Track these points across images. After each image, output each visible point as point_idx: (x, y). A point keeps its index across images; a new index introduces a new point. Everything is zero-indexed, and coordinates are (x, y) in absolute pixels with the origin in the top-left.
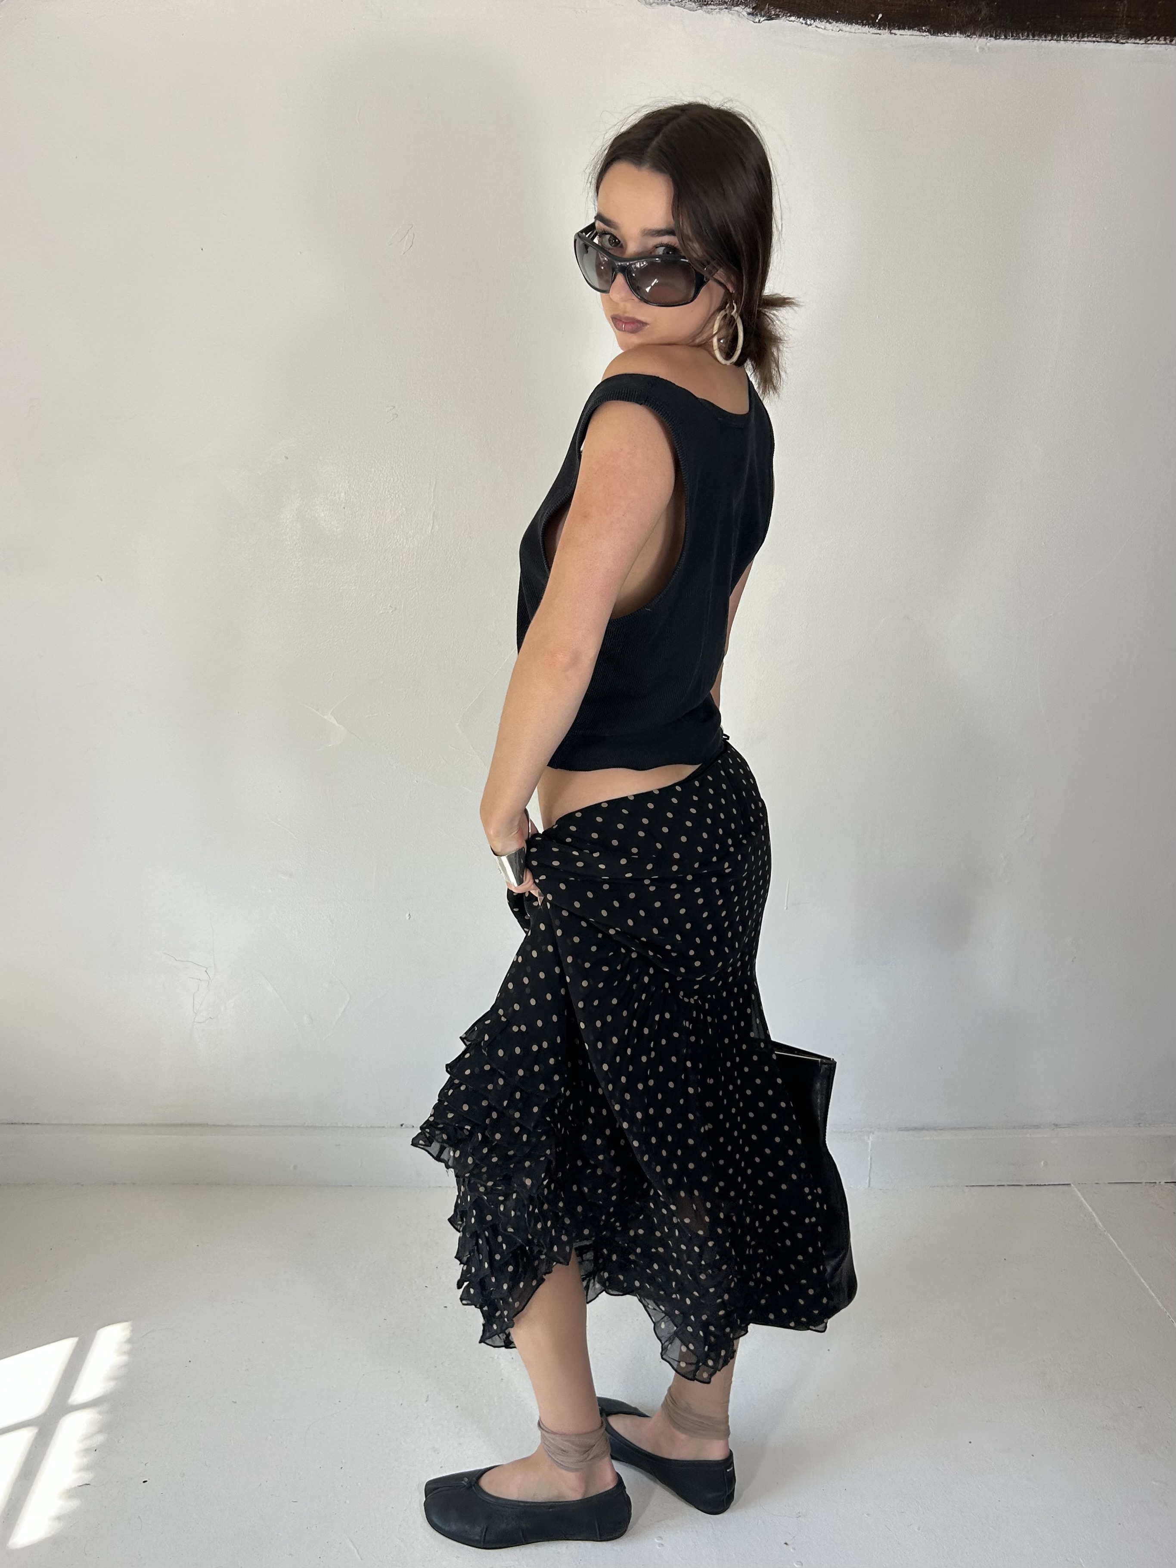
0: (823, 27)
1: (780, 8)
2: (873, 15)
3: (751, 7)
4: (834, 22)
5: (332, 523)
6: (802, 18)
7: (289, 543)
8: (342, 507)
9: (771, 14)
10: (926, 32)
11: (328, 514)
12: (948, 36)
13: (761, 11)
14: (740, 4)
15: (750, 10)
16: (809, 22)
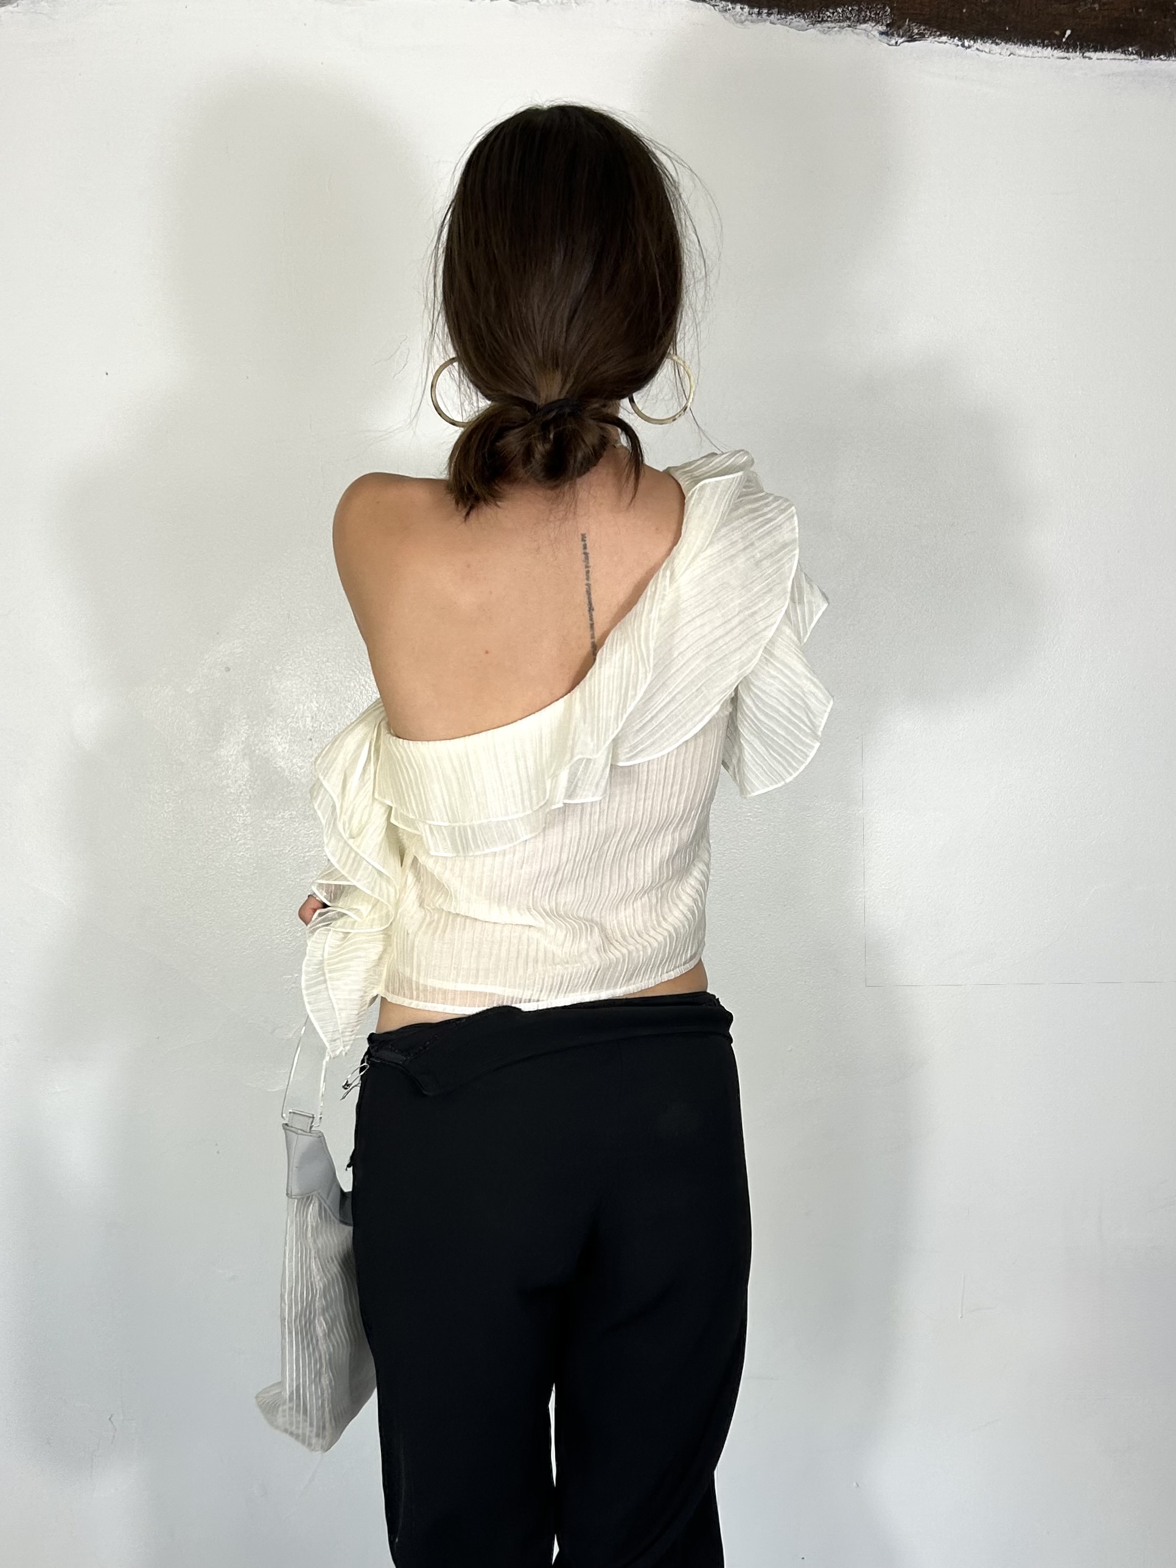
0: (987, 51)
1: (925, 25)
2: (1057, 33)
3: (885, 24)
4: (1003, 44)
5: (294, 761)
6: (957, 38)
7: (232, 791)
8: (308, 737)
9: (912, 32)
10: (1134, 54)
11: (287, 747)
12: (1165, 60)
13: (899, 28)
14: (868, 20)
15: (883, 28)
16: (966, 44)
